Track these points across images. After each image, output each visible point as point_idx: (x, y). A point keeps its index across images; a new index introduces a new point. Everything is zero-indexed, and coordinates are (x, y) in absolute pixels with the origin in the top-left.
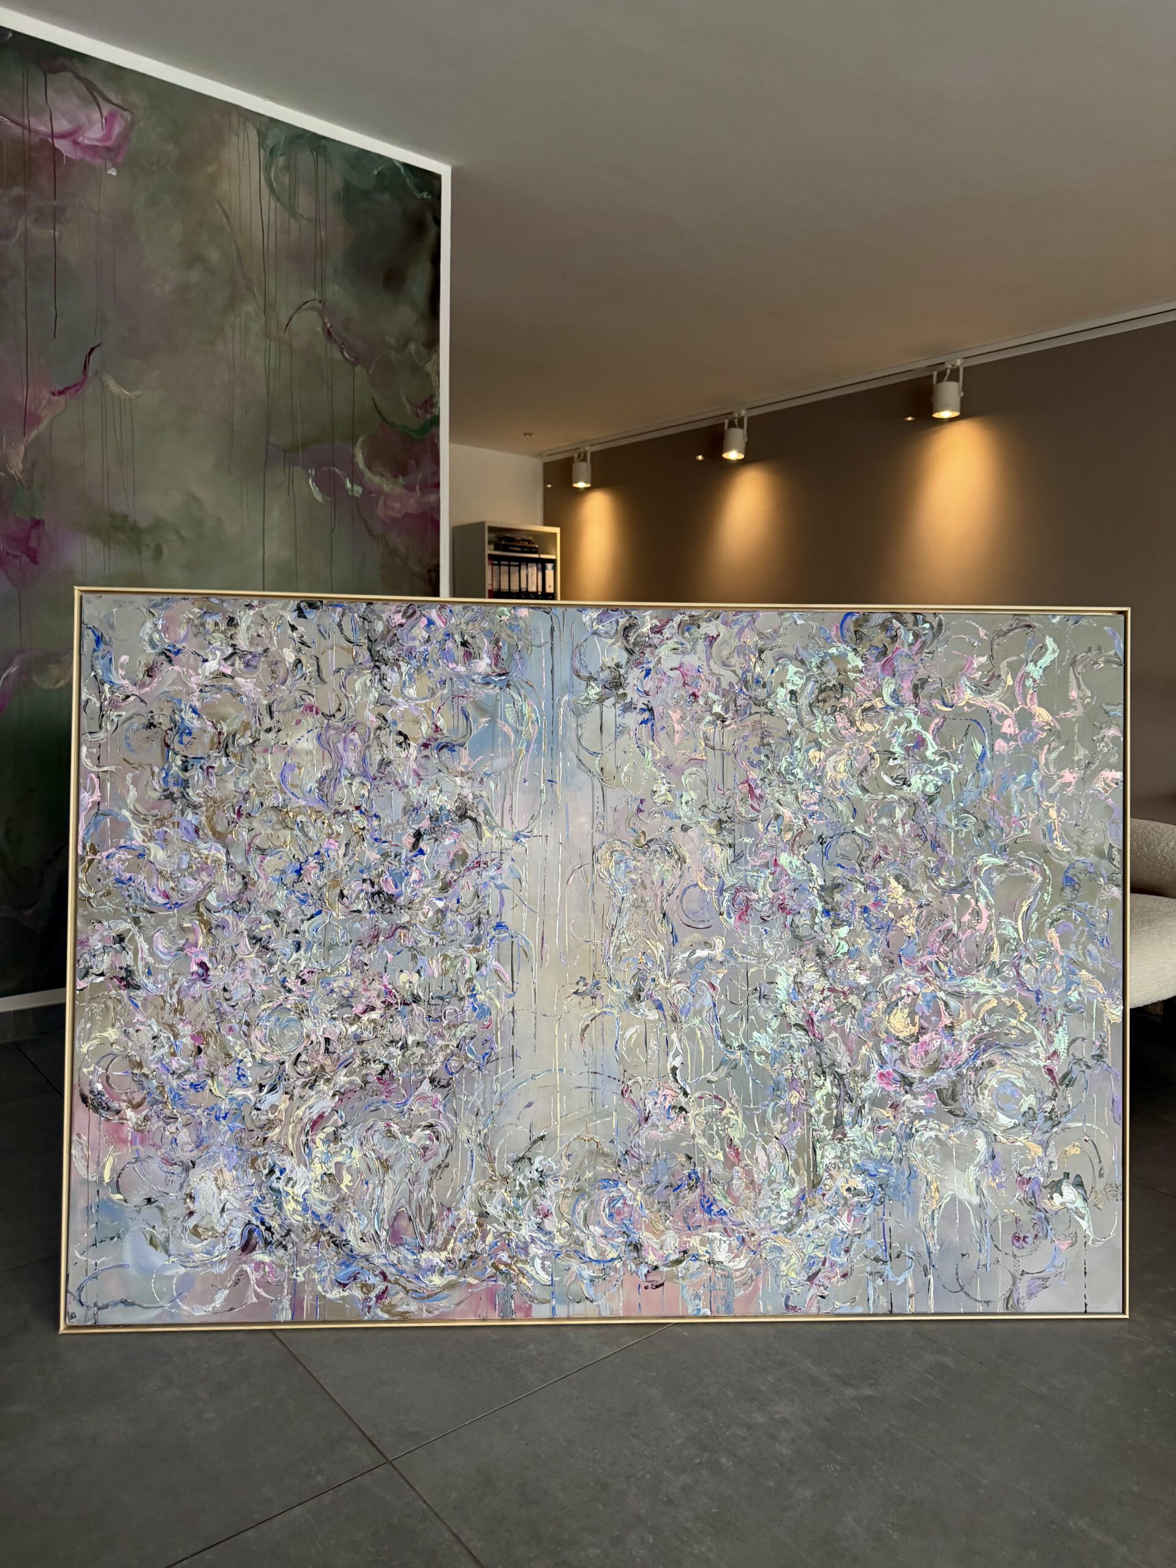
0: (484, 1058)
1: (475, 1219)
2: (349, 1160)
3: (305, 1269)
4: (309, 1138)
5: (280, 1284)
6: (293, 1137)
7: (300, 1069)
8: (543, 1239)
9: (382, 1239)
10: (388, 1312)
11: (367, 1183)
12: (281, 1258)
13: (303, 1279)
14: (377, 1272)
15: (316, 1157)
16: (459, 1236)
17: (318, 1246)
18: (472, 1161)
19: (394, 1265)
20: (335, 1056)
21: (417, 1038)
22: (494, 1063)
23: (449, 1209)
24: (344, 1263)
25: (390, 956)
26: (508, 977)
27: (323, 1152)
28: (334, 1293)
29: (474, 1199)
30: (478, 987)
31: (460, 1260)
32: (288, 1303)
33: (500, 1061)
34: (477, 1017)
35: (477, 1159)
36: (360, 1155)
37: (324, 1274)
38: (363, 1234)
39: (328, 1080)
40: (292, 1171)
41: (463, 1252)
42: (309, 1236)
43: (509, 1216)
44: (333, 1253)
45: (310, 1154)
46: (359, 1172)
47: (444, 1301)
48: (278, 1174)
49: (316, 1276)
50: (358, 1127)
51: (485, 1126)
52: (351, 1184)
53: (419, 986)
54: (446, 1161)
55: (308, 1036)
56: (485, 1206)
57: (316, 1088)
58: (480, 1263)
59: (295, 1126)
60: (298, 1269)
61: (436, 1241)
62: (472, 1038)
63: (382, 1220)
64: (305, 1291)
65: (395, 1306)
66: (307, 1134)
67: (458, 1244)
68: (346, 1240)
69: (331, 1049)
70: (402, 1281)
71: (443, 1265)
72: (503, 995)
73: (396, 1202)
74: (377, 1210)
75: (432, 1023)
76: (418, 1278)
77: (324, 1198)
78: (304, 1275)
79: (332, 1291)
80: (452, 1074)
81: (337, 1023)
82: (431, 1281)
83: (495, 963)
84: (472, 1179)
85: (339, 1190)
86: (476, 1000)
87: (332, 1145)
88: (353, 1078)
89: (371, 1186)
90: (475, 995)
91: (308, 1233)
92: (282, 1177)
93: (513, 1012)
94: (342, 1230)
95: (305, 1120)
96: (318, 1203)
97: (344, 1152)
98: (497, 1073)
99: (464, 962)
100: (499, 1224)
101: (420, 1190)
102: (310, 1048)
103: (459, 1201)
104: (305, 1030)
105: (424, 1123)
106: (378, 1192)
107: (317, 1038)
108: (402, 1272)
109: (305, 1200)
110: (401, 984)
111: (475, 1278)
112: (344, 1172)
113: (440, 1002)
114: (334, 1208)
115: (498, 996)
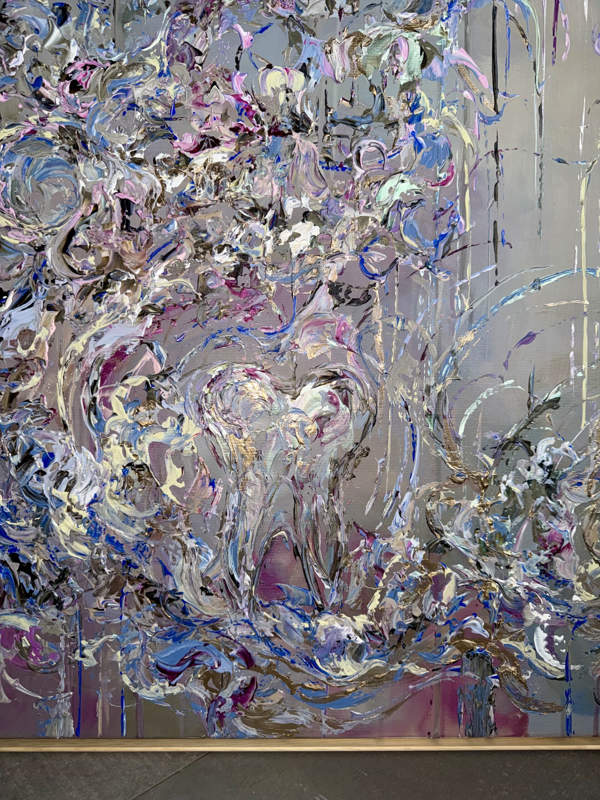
0: (437, 245)
1: (421, 555)
2: (176, 440)
3: (97, 643)
4: (98, 395)
5: (52, 671)
6: (66, 395)
7: (75, 261)
8: (553, 594)
9: (241, 590)
10: (255, 724)
11: (212, 484)
12: (51, 623)
13: (95, 663)
14: (234, 652)
15: (112, 432)
16: (390, 587)
17: (119, 601)
18: (414, 444)
19: (266, 640)
20: (142, 235)
21: (305, 202)
22: (457, 257)
23: (370, 535)
24: (170, 634)
25: (246, 35)
26: (486, 81)
27: (125, 424)
28: (153, 688)
29: (417, 516)
30: (425, 102)
31: (392, 631)
32: (68, 705)
33: (469, 251)
34: (422, 162)
35: (423, 440)
36: (199, 430)
37: (135, 654)
38: (206, 580)
39: (129, 284)
40: (65, 459)
41: (397, 618)
42: (103, 583)
43: (485, 551)
44: (150, 616)
45: (100, 427)
46: (196, 460)
47: (363, 706)
48: (39, 464)
49: (118, 656)
50: (194, 377)
51: (440, 379)
52: (181, 485)
53: (306, 97)
54: (364, 444)
55: (88, 195)
56: (441, 532)
57: (107, 300)
58: (431, 638)
59: (69, 374)
60: (84, 643)
61: (346, 595)
62: (413, 205)
63: (242, 553)
64: (98, 685)
65: (269, 714)
66: (93, 388)
67: (389, 601)
68: (174, 592)
69: (134, 222)
70: (283, 670)
71: (360, 641)
72: (475, 119)
73: (268, 521)
74: (232, 534)
75: (332, 173)
76: (311, 663)
77: (129, 510)
78: (95, 655)
79: (149, 685)
80: (373, 276)
81: (145, 170)
82: (337, 670)
83: (459, 53)
84: (414, 479)
85: (158, 495)
86: (420, 128)
87: (142, 409)
88: (180, 280)
89: (220, 489)
90: (420, 117)
91: (101, 577)
92: (48, 470)
93: (496, 153)
94: (166, 572)
95: (90, 362)
96: (118, 521)
97: (166, 424)
98: (463, 277)
99: (395, 50)
100: (468, 565)
101: (314, 498)
102: (92, 220)
103: (389, 519)
104: (82, 184)
105: (319, 373)
106: (234, 500)
107: (106, 200)
108: (281, 652)
109: (92, 514)
110: (270, 93)
111: (421, 666)
112: (169, 463)
113: (349, 130)
114: (149, 530)
115: (466, 121)
